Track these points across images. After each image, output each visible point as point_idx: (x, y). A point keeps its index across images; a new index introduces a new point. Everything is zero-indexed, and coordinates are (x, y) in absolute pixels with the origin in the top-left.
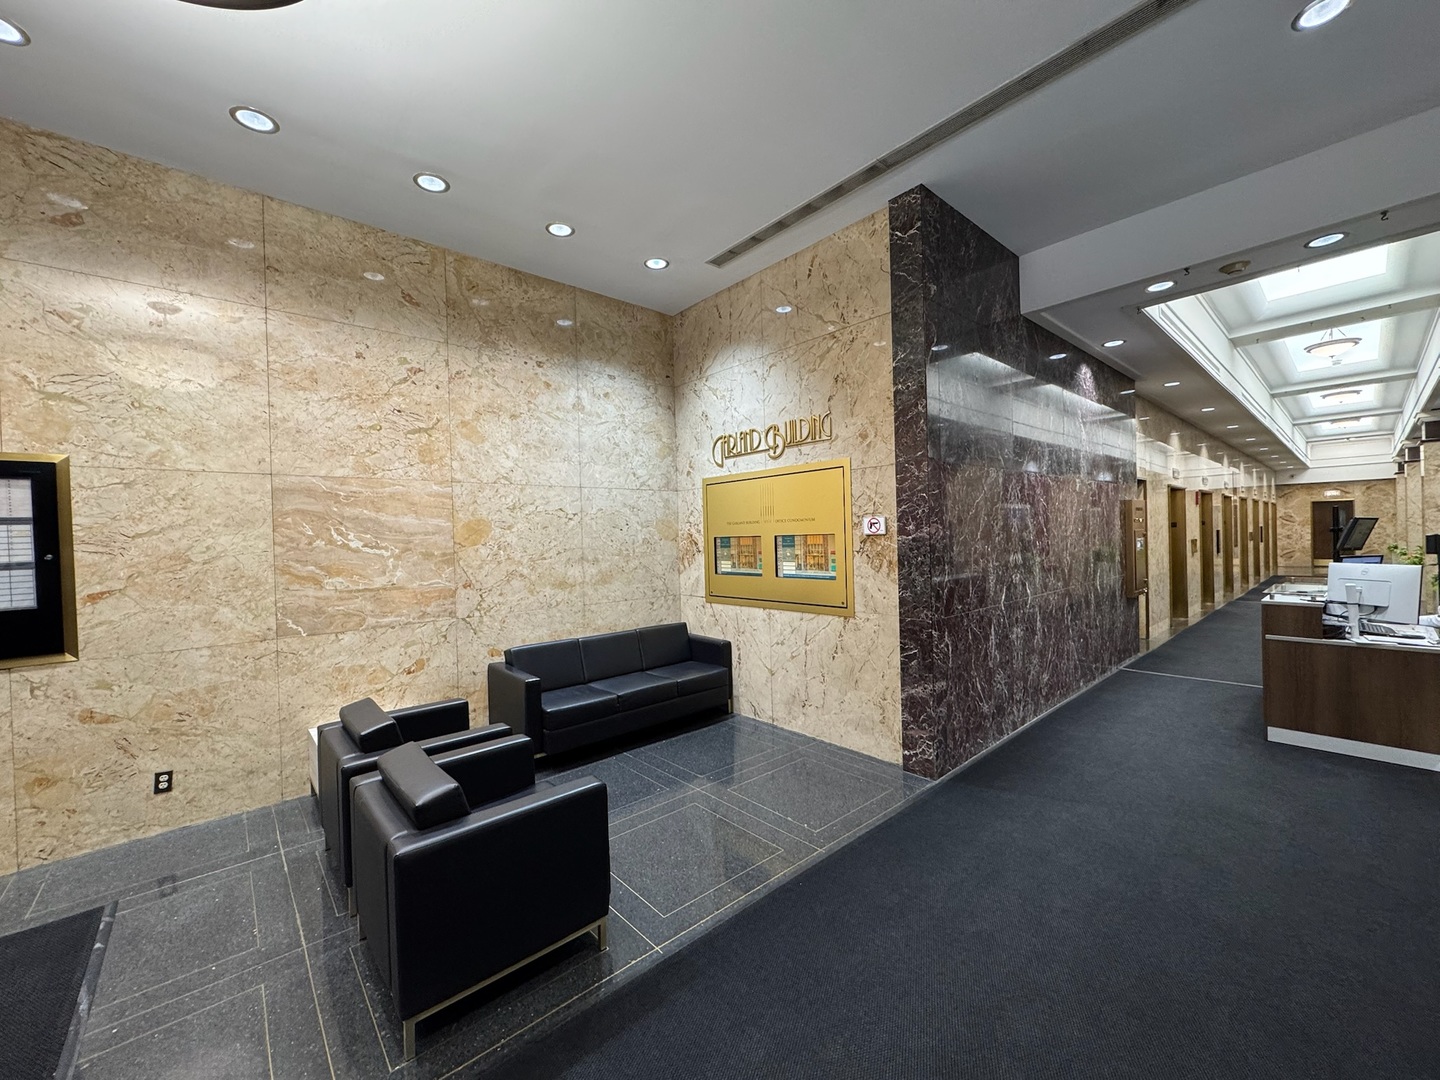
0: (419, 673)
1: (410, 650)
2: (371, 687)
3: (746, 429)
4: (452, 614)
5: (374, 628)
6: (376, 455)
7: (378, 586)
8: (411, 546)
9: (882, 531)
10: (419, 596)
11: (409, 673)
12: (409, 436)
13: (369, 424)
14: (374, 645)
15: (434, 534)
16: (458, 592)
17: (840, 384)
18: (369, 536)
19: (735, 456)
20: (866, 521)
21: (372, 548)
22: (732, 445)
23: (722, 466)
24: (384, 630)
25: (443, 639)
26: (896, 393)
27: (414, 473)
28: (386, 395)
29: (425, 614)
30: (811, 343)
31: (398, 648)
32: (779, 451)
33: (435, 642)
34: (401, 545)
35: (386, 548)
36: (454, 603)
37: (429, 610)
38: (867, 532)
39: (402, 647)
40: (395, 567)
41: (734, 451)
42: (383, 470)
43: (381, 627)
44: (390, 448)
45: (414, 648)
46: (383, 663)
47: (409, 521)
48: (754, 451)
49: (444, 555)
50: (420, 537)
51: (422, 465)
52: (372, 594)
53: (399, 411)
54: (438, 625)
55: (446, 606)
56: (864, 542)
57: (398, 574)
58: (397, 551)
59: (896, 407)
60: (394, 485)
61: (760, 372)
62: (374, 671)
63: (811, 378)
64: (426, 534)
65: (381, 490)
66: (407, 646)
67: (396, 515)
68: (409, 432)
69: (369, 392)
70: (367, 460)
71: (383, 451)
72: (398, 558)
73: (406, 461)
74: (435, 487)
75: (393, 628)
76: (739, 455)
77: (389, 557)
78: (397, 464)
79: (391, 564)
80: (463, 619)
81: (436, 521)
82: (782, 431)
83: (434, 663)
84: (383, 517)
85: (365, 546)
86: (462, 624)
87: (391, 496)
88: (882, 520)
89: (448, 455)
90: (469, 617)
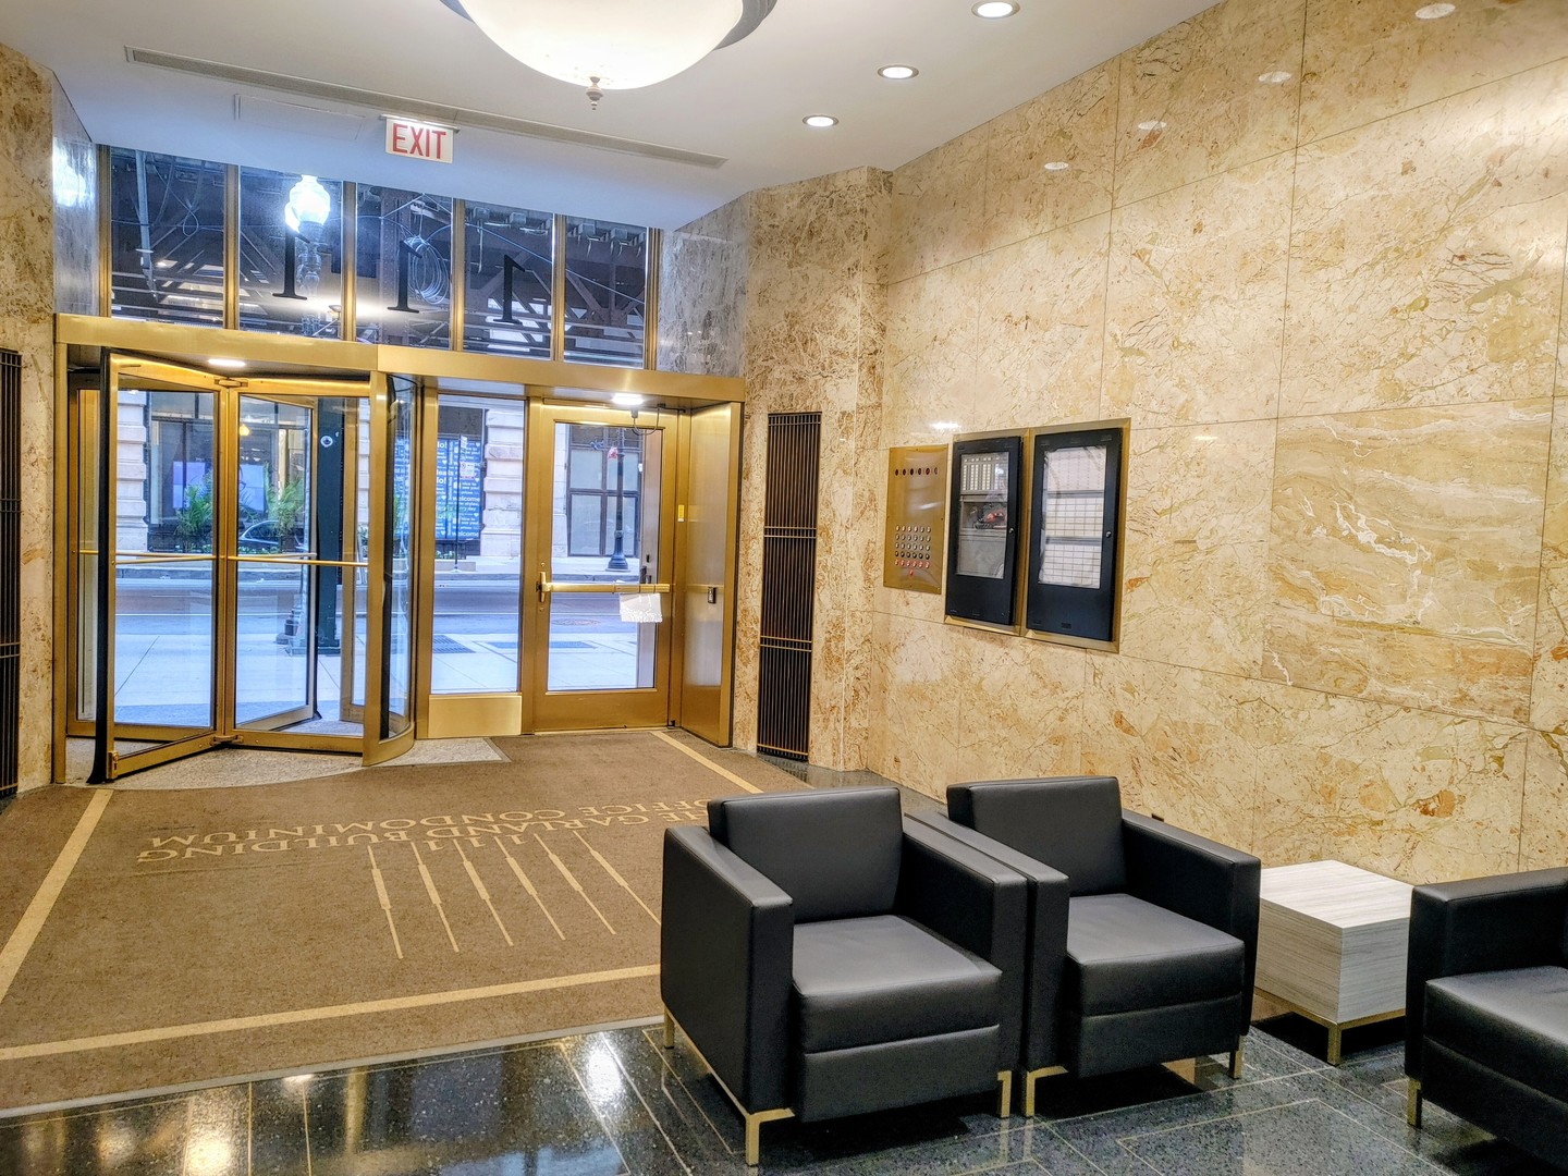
0: (1440, 821)
1: (1431, 765)
2: (1365, 811)
4: (1522, 713)
5: (1379, 701)
6: (1415, 360)
7: (1391, 620)
8: (1454, 546)
10: (1459, 658)
11: (1425, 812)
12: (1476, 307)
13: (1408, 300)
14: (1375, 733)
15: (1501, 522)
16: (1540, 664)
18: (1387, 522)
21: (1390, 545)
24: (1391, 709)
25: (1495, 766)
27: (1476, 386)
28: (1442, 230)
29: (1464, 698)
31: (1413, 754)
33: (1478, 765)
34: (1437, 543)
35: (1410, 548)
36: (1529, 690)
37: (1474, 692)
39: (1417, 754)
40: (1423, 587)
42: (1422, 390)
43: (1389, 703)
44: (1436, 340)
45: (1439, 763)
46: (1386, 774)
47: (1455, 492)
49: (1517, 571)
50: (1474, 528)
51: (1493, 367)
52: (1382, 634)
53: (1462, 258)
54: (1490, 730)
55: (1511, 693)
57: (1427, 602)
58: (1429, 554)
60: (1437, 417)
62: (1372, 783)
64: (1486, 521)
65: (1414, 431)
66: (1428, 753)
67: (1434, 481)
68: (1476, 299)
70: (1398, 374)
71: (1426, 351)
72: (1428, 569)
73: (1464, 364)
74: (1514, 414)
75: (1407, 709)
77: (1415, 566)
78: (1446, 373)
79: (1416, 581)
80: (1545, 734)
81: (1506, 494)
83: (1473, 810)
84: (1414, 486)
85: (1380, 541)
86: (1538, 745)
87: (1431, 441)
89: (1553, 332)
90: (1557, 731)
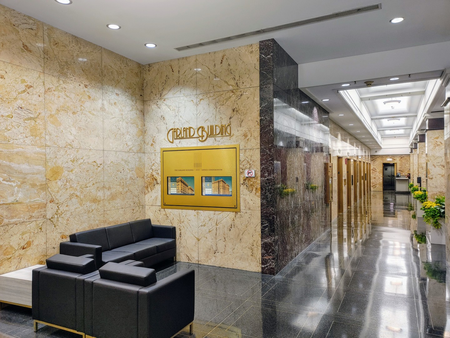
0: (28, 249)
1: (24, 237)
2: (5, 257)
3: (187, 126)
4: (44, 216)
5: (7, 225)
6: (10, 131)
7: (9, 201)
8: (26, 180)
9: (253, 175)
10: (29, 208)
11: (23, 249)
12: (26, 121)
13: (7, 114)
14: (7, 234)
15: (37, 174)
16: (47, 204)
17: (235, 112)
18: (6, 175)
19: (180, 138)
20: (246, 171)
21: (7, 181)
22: (178, 134)
23: (172, 143)
24: (12, 226)
25: (40, 230)
26: (261, 120)
27: (28, 141)
28: (15, 99)
29: (31, 217)
30: (221, 93)
31: (19, 235)
32: (204, 138)
33: (36, 231)
34: (21, 180)
35: (14, 181)
36: (45, 211)
37: (34, 215)
38: (247, 176)
39: (20, 235)
40: (18, 192)
41: (180, 136)
42: (13, 139)
43: (11, 224)
44: (16, 127)
45: (26, 235)
46: (11, 244)
47: (25, 167)
48: (191, 137)
49: (41, 185)
50: (30, 175)
51: (32, 137)
52: (7, 206)
53: (21, 108)
54: (38, 223)
55: (42, 213)
56: (245, 180)
57: (20, 195)
58: (19, 183)
59: (261, 126)
60: (18, 148)
61: (195, 101)
62: (7, 248)
63: (221, 108)
64: (33, 174)
65: (12, 150)
66: (23, 234)
67: (19, 164)
68: (26, 120)
69: (7, 97)
70: (5, 134)
71: (13, 129)
72: (19, 186)
73: (24, 135)
74: (37, 149)
75: (16, 224)
76: (183, 138)
77: (16, 186)
78: (20, 136)
79: (16, 190)
80: (50, 219)
81: (37, 167)
82: (206, 129)
83: (36, 243)
84: (13, 165)
85: (4, 180)
86: (49, 222)
87: (17, 153)
88: (253, 171)
89: (44, 132)
90: (52, 218)
